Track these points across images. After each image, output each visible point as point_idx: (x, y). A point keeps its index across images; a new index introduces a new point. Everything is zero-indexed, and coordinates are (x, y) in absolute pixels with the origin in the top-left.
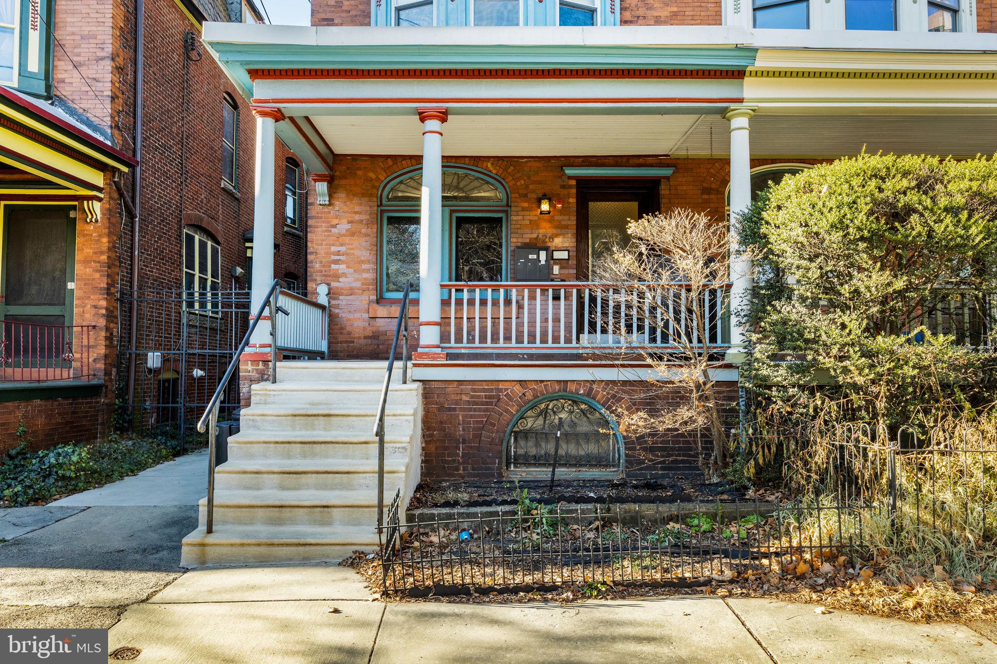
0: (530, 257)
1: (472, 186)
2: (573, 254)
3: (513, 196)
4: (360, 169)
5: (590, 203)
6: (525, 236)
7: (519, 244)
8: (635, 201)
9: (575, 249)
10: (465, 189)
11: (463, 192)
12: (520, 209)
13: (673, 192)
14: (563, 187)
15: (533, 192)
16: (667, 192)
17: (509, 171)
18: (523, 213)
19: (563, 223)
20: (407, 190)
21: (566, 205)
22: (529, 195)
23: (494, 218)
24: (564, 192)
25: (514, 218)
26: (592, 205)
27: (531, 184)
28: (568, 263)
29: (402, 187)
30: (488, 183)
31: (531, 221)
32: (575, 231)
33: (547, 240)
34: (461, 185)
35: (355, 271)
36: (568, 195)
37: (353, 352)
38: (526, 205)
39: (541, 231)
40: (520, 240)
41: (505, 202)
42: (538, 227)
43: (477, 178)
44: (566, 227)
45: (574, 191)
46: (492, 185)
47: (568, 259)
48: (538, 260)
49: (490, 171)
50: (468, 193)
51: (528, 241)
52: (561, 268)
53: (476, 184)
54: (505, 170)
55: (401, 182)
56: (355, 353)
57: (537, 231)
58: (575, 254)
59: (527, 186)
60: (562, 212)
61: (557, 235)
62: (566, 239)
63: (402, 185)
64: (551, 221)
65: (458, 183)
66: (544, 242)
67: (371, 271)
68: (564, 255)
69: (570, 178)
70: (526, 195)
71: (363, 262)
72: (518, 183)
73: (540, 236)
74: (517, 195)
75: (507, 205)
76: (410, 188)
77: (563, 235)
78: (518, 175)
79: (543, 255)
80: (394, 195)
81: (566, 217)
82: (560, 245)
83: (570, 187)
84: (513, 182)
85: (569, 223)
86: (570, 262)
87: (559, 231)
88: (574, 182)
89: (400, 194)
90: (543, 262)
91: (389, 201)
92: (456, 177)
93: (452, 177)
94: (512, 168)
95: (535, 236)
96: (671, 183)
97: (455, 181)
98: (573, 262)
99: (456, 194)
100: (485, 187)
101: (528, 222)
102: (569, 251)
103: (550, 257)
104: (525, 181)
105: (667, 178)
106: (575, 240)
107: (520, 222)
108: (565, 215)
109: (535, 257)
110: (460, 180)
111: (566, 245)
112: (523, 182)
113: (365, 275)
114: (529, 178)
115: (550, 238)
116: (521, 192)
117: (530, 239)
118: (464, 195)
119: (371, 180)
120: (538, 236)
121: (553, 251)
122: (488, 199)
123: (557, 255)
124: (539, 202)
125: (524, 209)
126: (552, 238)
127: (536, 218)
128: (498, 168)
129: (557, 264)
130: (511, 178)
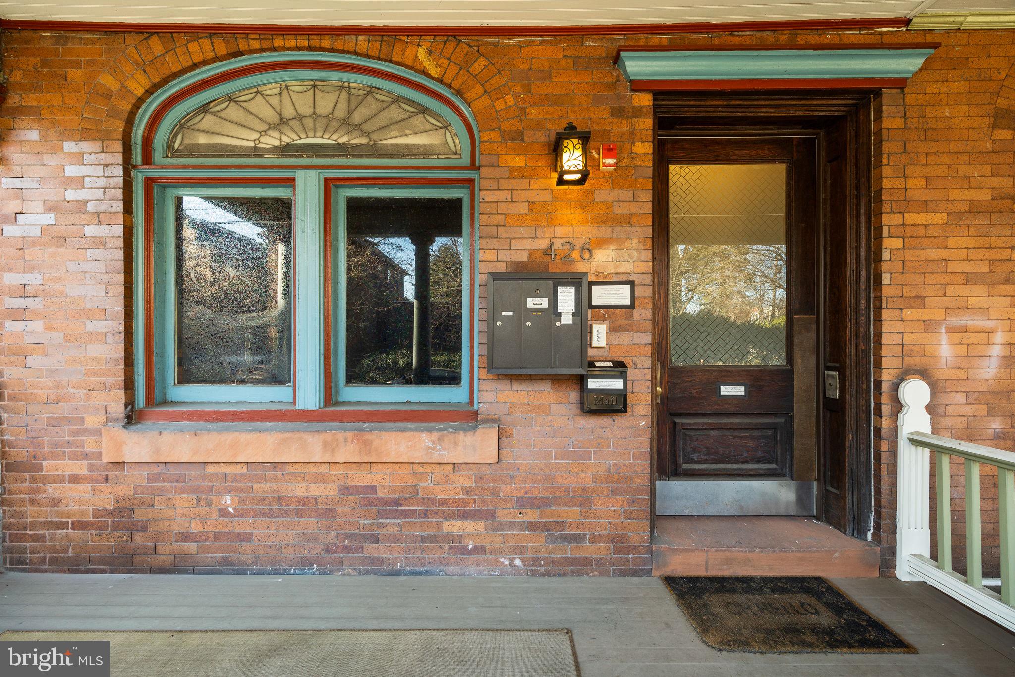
0: (531, 303)
1: (384, 118)
2: (643, 292)
3: (485, 136)
4: (77, 65)
5: (671, 167)
6: (516, 245)
7: (501, 268)
8: (781, 161)
9: (648, 279)
10: (366, 127)
11: (364, 133)
12: (504, 172)
13: (913, 123)
14: (618, 112)
15: (539, 125)
16: (898, 123)
17: (476, 68)
18: (514, 183)
19: (618, 210)
20: (217, 129)
21: (625, 162)
22: (528, 136)
23: (443, 201)
24: (621, 127)
25: (488, 196)
26: (674, 170)
27: (533, 105)
28: (632, 316)
29: (208, 121)
30: (424, 110)
31: (532, 204)
32: (649, 231)
33: (575, 255)
34: (357, 117)
35: (67, 338)
36: (632, 133)
37: (66, 551)
38: (519, 161)
39: (559, 231)
40: (504, 256)
41: (466, 160)
42: (552, 221)
43: (398, 100)
44: (627, 220)
45: (646, 123)
46: (437, 116)
47: (632, 306)
48: (553, 311)
49: (425, 73)
50: (374, 137)
51: (524, 257)
52: (612, 330)
53: (395, 112)
54: (464, 66)
55: (204, 108)
56: (70, 553)
57: (549, 232)
58: (648, 291)
59: (523, 110)
60: (615, 180)
61: (601, 243)
62: (625, 254)
63: (208, 116)
64: (586, 204)
65: (350, 112)
66: (567, 260)
67: (110, 339)
68: (620, 295)
69: (638, 86)
70: (517, 136)
71: (89, 314)
72: (499, 105)
73: (557, 245)
74: (494, 135)
75: (473, 166)
76: (227, 124)
77: (618, 241)
78: (497, 81)
79: (567, 298)
80: (187, 141)
81: (627, 194)
82: (610, 269)
83: (638, 112)
84: (486, 100)
85: (634, 209)
86: (636, 314)
87: (605, 231)
88: (645, 100)
89: (202, 140)
90: (567, 319)
91: (173, 156)
92: (344, 95)
93: (333, 97)
94: (482, 62)
95: (542, 244)
96: (910, 99)
97: (342, 106)
98: (644, 314)
99: (344, 140)
100: (418, 121)
101: (524, 208)
102: (632, 284)
103: (584, 304)
104: (516, 97)
105: (899, 84)
106: (648, 255)
107: (503, 208)
108: (622, 188)
109: (544, 303)
110: (354, 104)
111: (626, 267)
112: (510, 100)
113: (95, 350)
114: (527, 88)
115: (582, 250)
116: (506, 125)
117: (531, 252)
118: (364, 141)
119: (108, 95)
120: (551, 245)
121: (591, 284)
122: (425, 152)
123: (601, 295)
124: (556, 149)
125: (513, 173)
126: (588, 250)
127: (547, 197)
128: (446, 62)
129: (602, 319)
130: (479, 89)
